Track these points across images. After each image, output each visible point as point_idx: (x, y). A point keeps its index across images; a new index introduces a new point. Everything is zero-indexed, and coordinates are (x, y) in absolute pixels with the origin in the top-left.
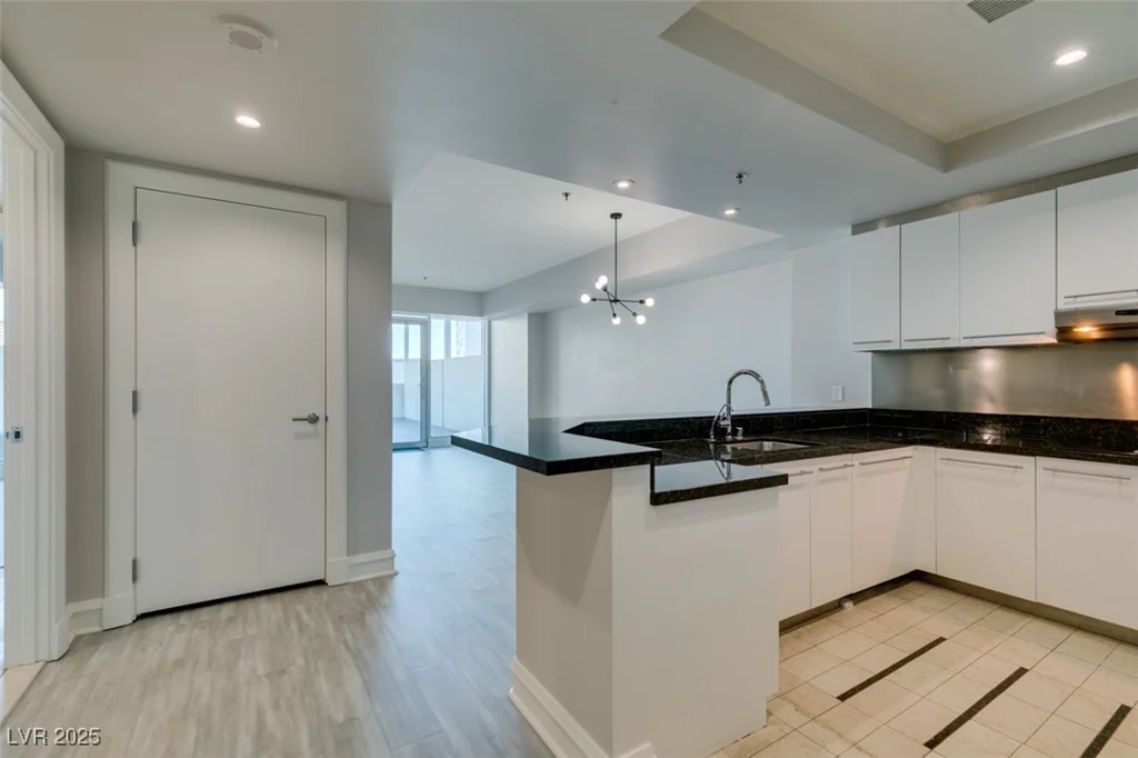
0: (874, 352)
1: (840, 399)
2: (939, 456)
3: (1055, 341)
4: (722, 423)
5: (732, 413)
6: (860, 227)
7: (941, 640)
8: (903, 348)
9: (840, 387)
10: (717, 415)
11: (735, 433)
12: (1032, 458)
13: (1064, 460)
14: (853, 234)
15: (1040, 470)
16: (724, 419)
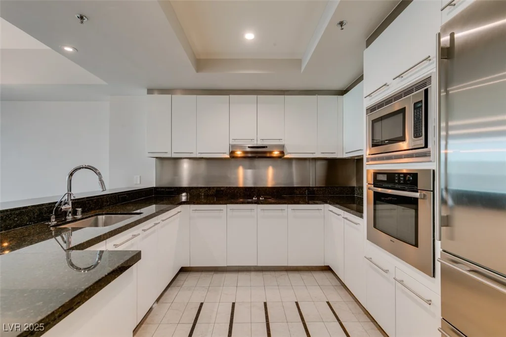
0: (156, 158)
1: (139, 183)
2: (192, 209)
3: (229, 157)
4: (63, 207)
5: (72, 198)
6: (150, 91)
7: (202, 304)
8: (173, 156)
9: (139, 176)
10: (59, 201)
11: (74, 213)
12: (226, 205)
13: (236, 205)
14: (148, 94)
15: (228, 210)
16: (65, 203)
